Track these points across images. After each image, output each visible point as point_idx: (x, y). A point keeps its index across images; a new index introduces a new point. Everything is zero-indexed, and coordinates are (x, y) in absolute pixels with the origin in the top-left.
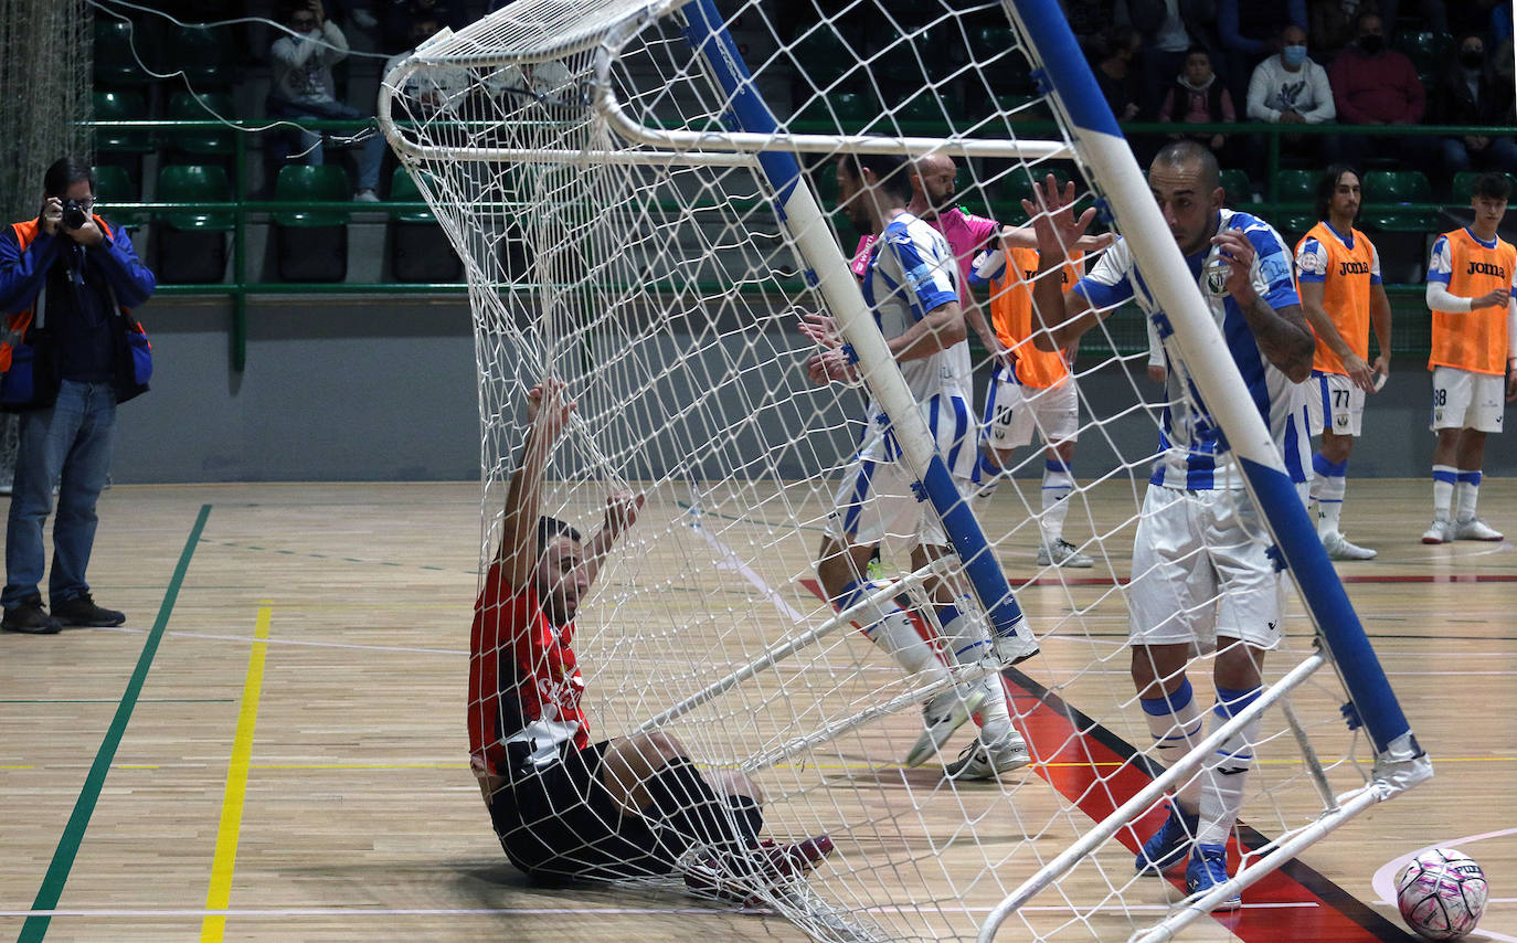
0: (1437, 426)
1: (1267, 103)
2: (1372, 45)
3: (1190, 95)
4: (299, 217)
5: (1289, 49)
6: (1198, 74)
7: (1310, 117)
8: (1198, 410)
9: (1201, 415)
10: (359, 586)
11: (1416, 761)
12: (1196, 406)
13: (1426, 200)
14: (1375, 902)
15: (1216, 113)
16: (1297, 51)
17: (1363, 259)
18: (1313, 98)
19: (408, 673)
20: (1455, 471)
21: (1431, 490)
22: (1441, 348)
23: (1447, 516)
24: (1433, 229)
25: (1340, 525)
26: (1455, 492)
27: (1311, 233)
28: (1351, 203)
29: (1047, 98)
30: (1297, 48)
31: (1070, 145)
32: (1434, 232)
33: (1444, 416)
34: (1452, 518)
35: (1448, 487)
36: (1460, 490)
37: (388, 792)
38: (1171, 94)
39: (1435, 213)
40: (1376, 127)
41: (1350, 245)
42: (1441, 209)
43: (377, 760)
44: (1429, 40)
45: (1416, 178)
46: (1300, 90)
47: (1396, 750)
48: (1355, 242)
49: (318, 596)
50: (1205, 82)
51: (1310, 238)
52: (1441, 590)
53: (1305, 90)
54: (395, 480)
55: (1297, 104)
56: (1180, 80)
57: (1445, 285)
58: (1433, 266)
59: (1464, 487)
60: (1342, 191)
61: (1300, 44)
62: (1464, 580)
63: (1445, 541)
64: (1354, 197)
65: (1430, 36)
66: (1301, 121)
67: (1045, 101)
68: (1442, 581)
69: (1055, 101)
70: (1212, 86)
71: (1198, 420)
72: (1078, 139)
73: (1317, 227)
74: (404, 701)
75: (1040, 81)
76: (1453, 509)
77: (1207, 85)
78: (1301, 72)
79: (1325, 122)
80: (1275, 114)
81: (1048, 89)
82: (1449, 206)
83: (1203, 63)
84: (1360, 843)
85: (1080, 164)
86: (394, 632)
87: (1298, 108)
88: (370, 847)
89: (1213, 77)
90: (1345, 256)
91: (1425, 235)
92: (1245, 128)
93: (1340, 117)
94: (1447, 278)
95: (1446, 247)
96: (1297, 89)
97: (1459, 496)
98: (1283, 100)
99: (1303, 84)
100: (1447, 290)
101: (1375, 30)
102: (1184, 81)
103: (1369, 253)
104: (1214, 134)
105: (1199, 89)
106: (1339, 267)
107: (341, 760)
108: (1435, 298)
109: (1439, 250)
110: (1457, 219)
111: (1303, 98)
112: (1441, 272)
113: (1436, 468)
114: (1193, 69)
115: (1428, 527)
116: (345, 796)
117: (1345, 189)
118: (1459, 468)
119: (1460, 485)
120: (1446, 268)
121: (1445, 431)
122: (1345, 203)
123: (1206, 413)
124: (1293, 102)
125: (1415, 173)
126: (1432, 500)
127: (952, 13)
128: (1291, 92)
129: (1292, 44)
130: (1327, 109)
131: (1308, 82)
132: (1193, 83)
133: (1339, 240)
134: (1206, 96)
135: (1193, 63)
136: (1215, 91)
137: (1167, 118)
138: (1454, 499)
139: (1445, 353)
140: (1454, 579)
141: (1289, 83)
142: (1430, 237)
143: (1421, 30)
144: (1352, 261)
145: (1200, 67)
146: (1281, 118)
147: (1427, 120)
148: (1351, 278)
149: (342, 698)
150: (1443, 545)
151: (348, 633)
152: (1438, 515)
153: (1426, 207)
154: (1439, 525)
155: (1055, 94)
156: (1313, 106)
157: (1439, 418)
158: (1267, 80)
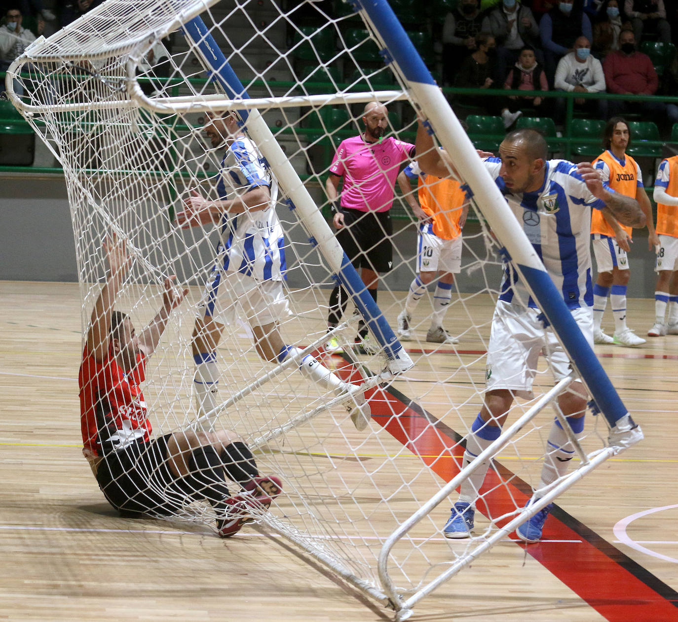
0: (658, 269)
1: (567, 80)
2: (627, 48)
3: (523, 74)
4: (8, 128)
5: (580, 50)
6: (527, 62)
7: (591, 89)
8: (492, 239)
9: (494, 242)
10: (36, 341)
11: (633, 431)
12: (490, 236)
13: (656, 139)
14: (615, 542)
15: (537, 85)
16: (585, 51)
17: (631, 172)
18: (593, 78)
19: (62, 392)
20: (668, 295)
21: (654, 306)
22: (662, 223)
23: (663, 321)
24: (661, 155)
25: (602, 324)
26: (667, 307)
27: (601, 157)
28: (623, 140)
29: (390, 65)
30: (585, 49)
31: (405, 92)
32: (660, 158)
33: (663, 263)
34: (665, 322)
35: (664, 304)
36: (670, 306)
37: (49, 460)
38: (512, 72)
39: (661, 147)
40: (629, 96)
41: (623, 164)
42: (664, 144)
43: (43, 441)
44: (661, 47)
45: (651, 126)
46: (585, 73)
47: (621, 426)
48: (627, 162)
49: (12, 346)
50: (531, 67)
51: (600, 160)
52: (658, 363)
53: (588, 73)
54: (59, 281)
55: (584, 81)
56: (517, 65)
57: (665, 189)
58: (658, 177)
59: (673, 304)
60: (617, 133)
61: (586, 47)
62: (671, 358)
63: (661, 335)
64: (625, 137)
65: (661, 44)
66: (586, 91)
67: (389, 68)
68: (658, 358)
69: (395, 67)
70: (536, 69)
71: (492, 244)
72: (410, 88)
73: (604, 154)
74: (60, 408)
75: (385, 56)
76: (666, 317)
77: (533, 69)
78: (586, 63)
79: (600, 92)
80: (571, 87)
81: (390, 60)
82: (670, 143)
83: (530, 56)
84: (607, 507)
85: (412, 103)
86: (55, 368)
87: (586, 83)
88: (38, 491)
89: (536, 64)
90: (620, 171)
91: (655, 159)
92: (552, 94)
93: (608, 90)
94: (666, 185)
95: (667, 166)
96: (583, 73)
97: (670, 310)
98: (576, 79)
99: (588, 69)
100: (666, 192)
101: (630, 40)
102: (519, 66)
103: (635, 169)
104: (535, 97)
105: (528, 71)
106: (616, 177)
107: (23, 441)
108: (658, 196)
109: (662, 168)
110: (673, 150)
111: (587, 78)
112: (662, 181)
113: (657, 293)
114: (524, 59)
115: (651, 327)
116: (24, 461)
117: (619, 132)
118: (671, 293)
119: (670, 303)
120: (666, 179)
121: (663, 273)
122: (619, 140)
123: (496, 240)
124: (581, 80)
125: (650, 123)
126: (654, 311)
127: (331, 21)
128: (581, 74)
129: (581, 47)
130: (601, 85)
131: (590, 69)
132: (524, 67)
133: (616, 161)
134: (531, 74)
135: (525, 56)
136: (537, 72)
137: (509, 87)
138: (667, 311)
139: (664, 227)
140: (665, 357)
141: (580, 69)
142: (658, 160)
143: (655, 40)
144: (624, 173)
145: (528, 57)
146: (574, 90)
147: (658, 92)
148: (624, 183)
149: (24, 405)
150: (660, 337)
151: (28, 368)
152: (658, 320)
153: (656, 143)
154: (658, 326)
155: (395, 63)
156: (593, 83)
157: (660, 264)
158: (567, 67)
